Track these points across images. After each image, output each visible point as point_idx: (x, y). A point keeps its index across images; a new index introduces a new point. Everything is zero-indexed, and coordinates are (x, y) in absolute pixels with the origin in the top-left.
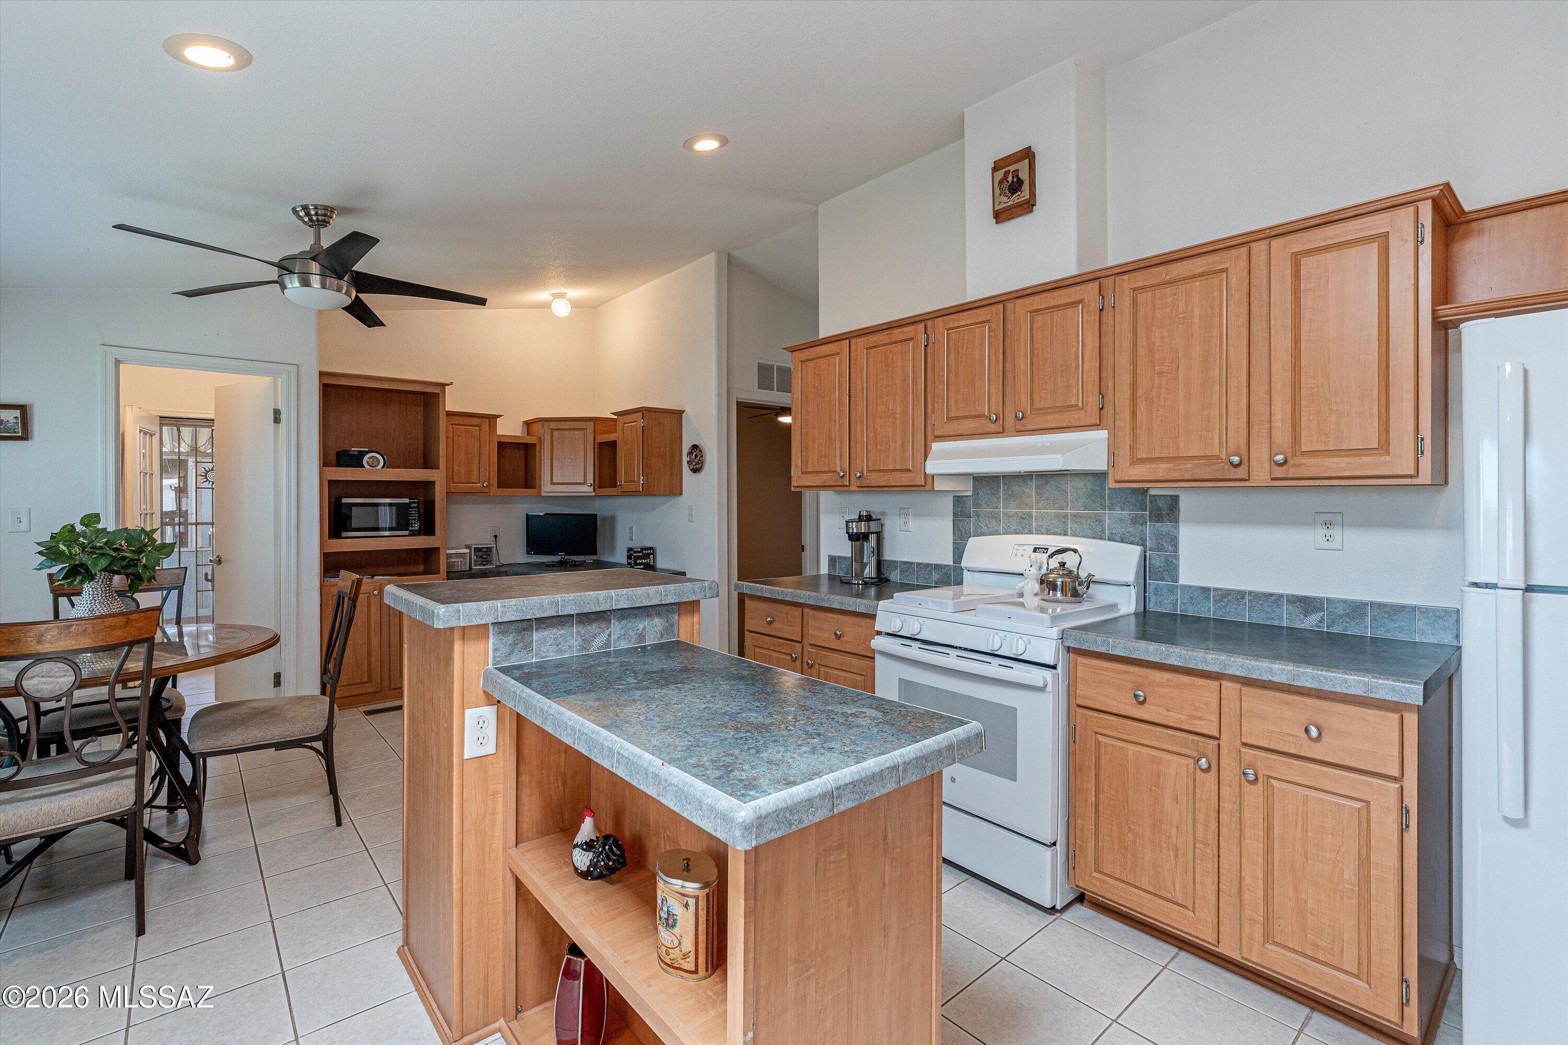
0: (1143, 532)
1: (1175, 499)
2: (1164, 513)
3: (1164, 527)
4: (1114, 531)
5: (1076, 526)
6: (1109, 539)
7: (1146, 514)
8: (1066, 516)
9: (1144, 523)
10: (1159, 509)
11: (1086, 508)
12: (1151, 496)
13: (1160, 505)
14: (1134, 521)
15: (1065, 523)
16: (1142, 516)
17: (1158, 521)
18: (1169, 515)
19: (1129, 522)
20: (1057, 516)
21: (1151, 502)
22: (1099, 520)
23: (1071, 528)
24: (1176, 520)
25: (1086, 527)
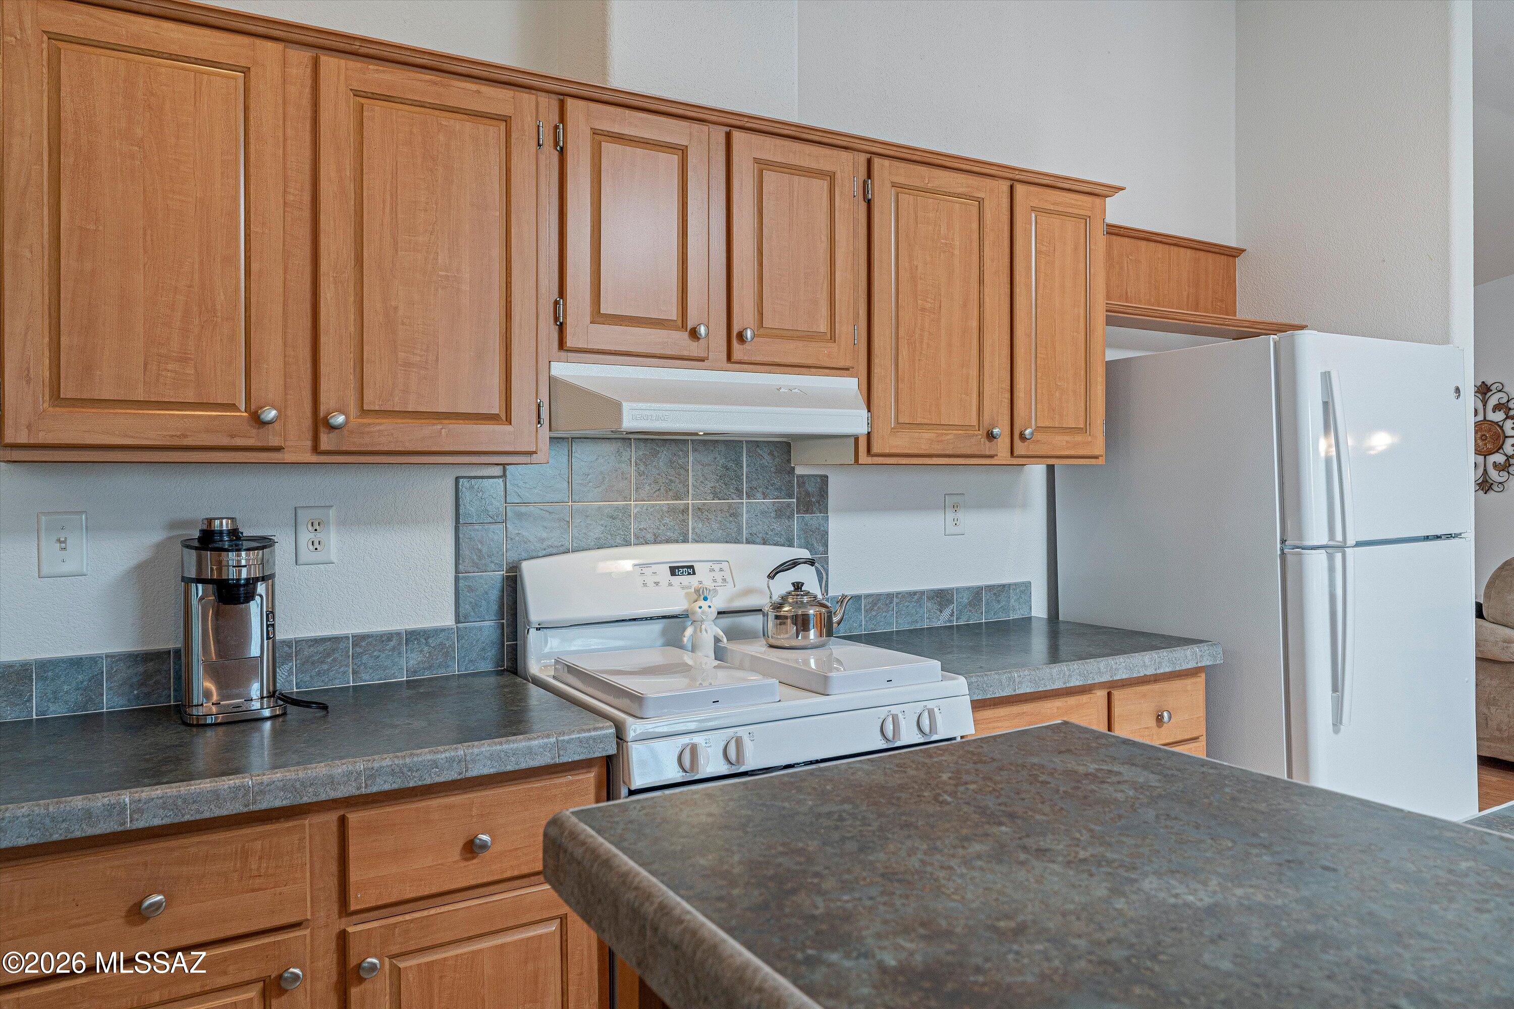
0: (790, 529)
1: (824, 479)
2: (813, 500)
3: (813, 519)
4: (754, 530)
5: (700, 525)
6: (748, 542)
7: (794, 502)
8: (685, 511)
9: (791, 517)
10: (808, 494)
11: (716, 496)
12: (798, 476)
13: (810, 489)
14: (781, 513)
15: (685, 522)
16: (789, 505)
17: (806, 512)
18: (819, 503)
19: (773, 515)
20: (672, 510)
21: (799, 486)
22: (735, 515)
23: (693, 529)
24: (825, 510)
25: (715, 526)
